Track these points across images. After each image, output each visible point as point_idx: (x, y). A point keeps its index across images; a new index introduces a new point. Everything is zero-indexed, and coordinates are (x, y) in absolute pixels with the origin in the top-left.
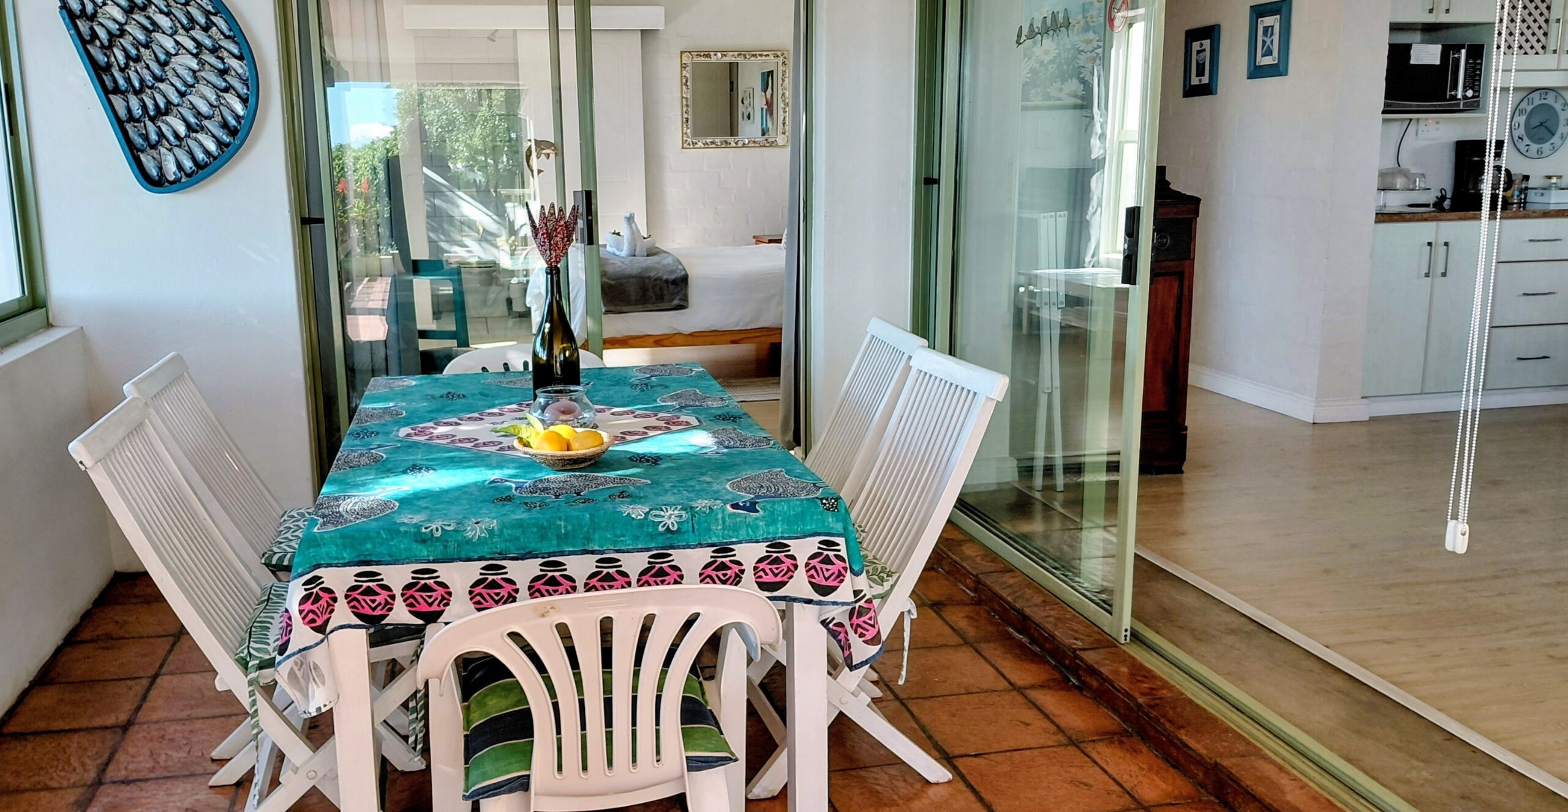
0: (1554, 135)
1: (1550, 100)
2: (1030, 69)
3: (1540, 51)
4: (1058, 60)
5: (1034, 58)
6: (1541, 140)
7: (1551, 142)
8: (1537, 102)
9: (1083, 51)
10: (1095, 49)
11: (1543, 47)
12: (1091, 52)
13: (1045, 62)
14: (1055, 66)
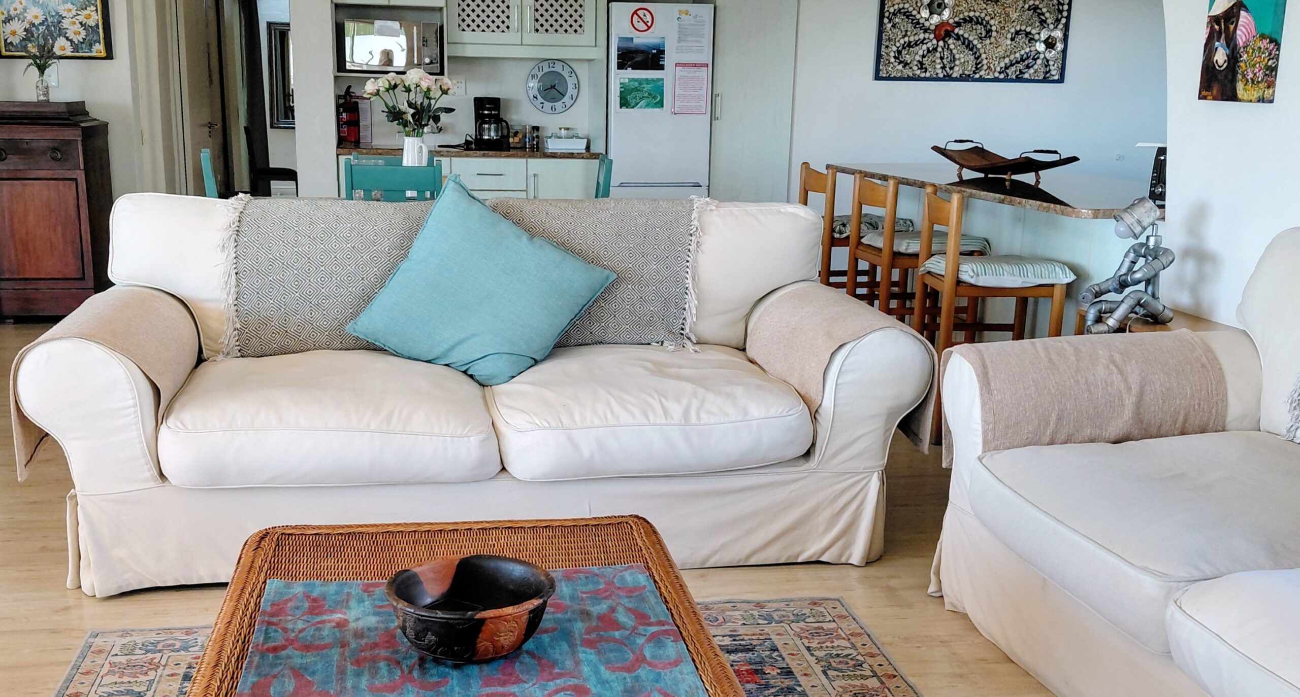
0: (564, 96)
1: (558, 68)
2: (25, 29)
3: (506, 29)
4: (46, 23)
5: (26, 21)
6: (553, 100)
7: (563, 101)
8: (546, 70)
9: (65, 17)
10: (75, 16)
11: (508, 27)
12: (72, 18)
13: (36, 24)
14: (44, 27)
